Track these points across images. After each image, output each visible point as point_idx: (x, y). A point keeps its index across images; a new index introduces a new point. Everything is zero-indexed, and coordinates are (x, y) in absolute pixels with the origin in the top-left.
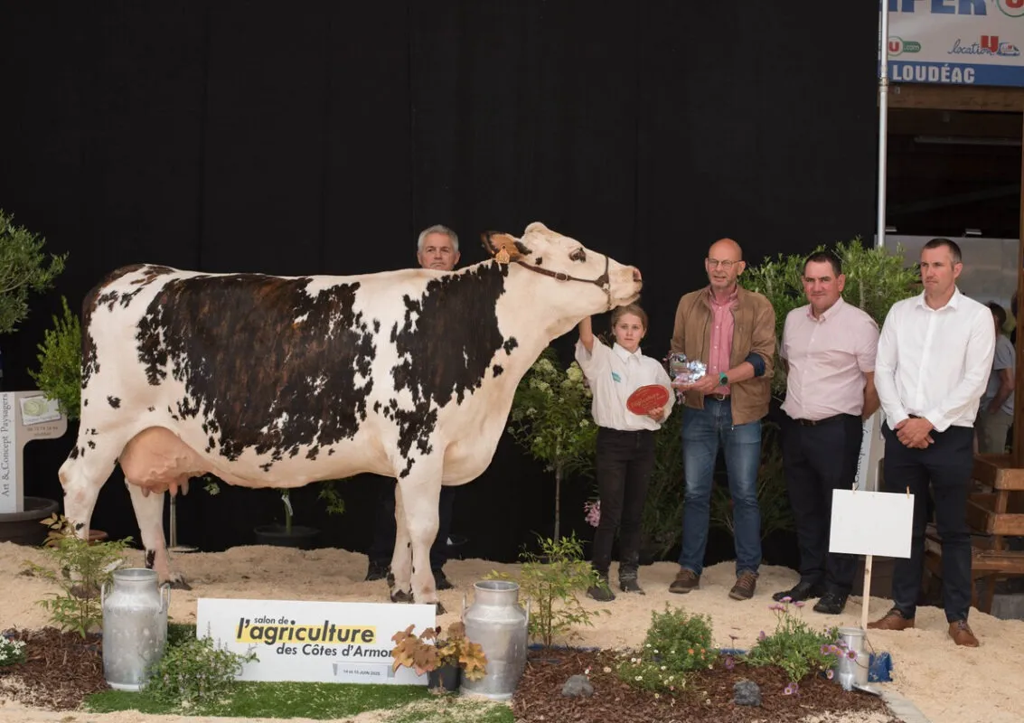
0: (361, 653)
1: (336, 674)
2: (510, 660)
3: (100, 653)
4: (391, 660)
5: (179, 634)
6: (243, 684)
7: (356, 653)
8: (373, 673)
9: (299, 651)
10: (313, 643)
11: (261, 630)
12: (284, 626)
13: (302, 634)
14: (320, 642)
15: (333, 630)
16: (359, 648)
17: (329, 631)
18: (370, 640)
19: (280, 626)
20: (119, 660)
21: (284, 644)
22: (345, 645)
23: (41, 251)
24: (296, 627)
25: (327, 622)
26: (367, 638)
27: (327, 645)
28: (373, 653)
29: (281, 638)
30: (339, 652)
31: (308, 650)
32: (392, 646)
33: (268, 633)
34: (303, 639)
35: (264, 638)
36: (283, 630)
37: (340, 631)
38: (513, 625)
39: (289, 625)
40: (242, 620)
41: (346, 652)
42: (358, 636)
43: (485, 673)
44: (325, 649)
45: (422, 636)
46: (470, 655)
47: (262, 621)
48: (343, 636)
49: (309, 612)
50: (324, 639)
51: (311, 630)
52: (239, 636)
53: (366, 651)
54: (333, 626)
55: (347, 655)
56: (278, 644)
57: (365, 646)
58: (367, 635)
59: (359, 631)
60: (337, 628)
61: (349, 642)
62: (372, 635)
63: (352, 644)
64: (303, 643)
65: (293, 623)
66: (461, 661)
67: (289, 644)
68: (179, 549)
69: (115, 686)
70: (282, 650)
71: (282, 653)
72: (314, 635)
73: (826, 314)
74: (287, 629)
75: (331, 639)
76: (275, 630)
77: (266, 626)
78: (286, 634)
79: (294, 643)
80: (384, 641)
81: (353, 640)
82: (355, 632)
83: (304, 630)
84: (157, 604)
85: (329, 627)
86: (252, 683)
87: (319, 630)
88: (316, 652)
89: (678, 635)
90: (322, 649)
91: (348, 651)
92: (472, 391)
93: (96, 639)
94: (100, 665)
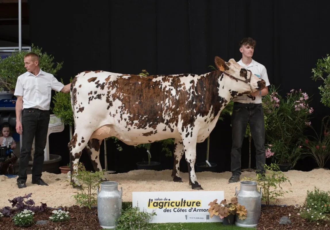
0: (196, 211)
1: (186, 219)
2: (256, 211)
4: (207, 213)
5: (126, 206)
7: (194, 210)
8: (201, 218)
9: (172, 210)
10: (177, 207)
11: (157, 203)
12: (166, 201)
13: (173, 204)
14: (180, 207)
15: (185, 202)
16: (195, 209)
17: (184, 202)
18: (199, 205)
19: (164, 201)
21: (166, 208)
22: (190, 208)
24: (171, 202)
25: (182, 199)
26: (198, 205)
27: (183, 208)
28: (200, 210)
29: (165, 206)
30: (187, 211)
31: (176, 210)
32: (208, 208)
33: (160, 204)
34: (173, 206)
35: (158, 206)
36: (166, 203)
37: (188, 203)
38: (256, 198)
39: (168, 201)
40: (150, 199)
41: (190, 211)
42: (195, 204)
43: (247, 217)
44: (182, 209)
45: (221, 203)
46: (240, 210)
47: (157, 200)
48: (189, 204)
50: (181, 206)
51: (176, 203)
52: (149, 206)
53: (198, 210)
54: (185, 201)
55: (191, 211)
56: (164, 208)
57: (197, 208)
58: (198, 204)
59: (195, 202)
60: (186, 201)
61: (191, 206)
62: (200, 203)
63: (192, 207)
64: (173, 208)
66: (237, 212)
67: (168, 208)
71: (166, 212)
72: (178, 204)
74: (167, 202)
75: (184, 206)
76: (163, 203)
77: (159, 201)
78: (167, 204)
79: (170, 208)
80: (204, 206)
81: (193, 206)
82: (193, 202)
83: (174, 202)
84: (117, 195)
85: (183, 201)
87: (179, 202)
88: (179, 211)
90: (181, 210)
91: (191, 210)
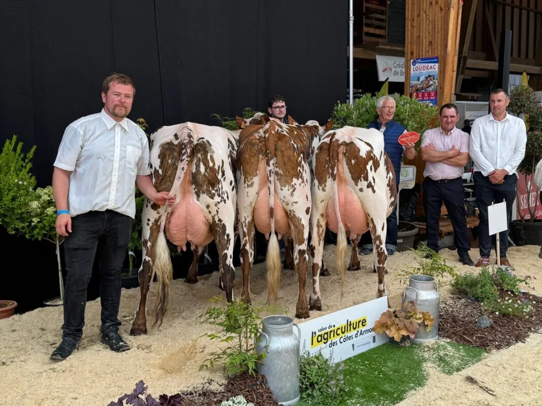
0: (362, 334)
1: (354, 350)
4: (373, 333)
7: (360, 334)
8: (367, 344)
9: (338, 342)
10: (343, 335)
11: (321, 336)
12: (331, 329)
13: (338, 332)
16: (361, 331)
17: (349, 325)
19: (329, 331)
21: (332, 341)
22: (355, 332)
24: (336, 329)
25: (348, 320)
26: (364, 324)
27: (349, 334)
28: (367, 331)
29: (330, 338)
30: (354, 337)
31: (342, 340)
33: (323, 337)
34: (339, 335)
35: (323, 341)
36: (331, 332)
37: (353, 323)
39: (333, 328)
40: (313, 332)
41: (356, 336)
42: (360, 324)
46: (426, 319)
47: (321, 330)
48: (355, 326)
49: (340, 317)
50: (347, 332)
51: (342, 328)
52: (312, 344)
53: (364, 332)
54: (350, 322)
56: (329, 342)
57: (364, 329)
59: (360, 321)
60: (352, 323)
61: (357, 329)
62: (365, 321)
64: (339, 337)
65: (334, 326)
67: (334, 340)
71: (331, 346)
72: (343, 330)
75: (350, 330)
76: (327, 333)
77: (323, 332)
78: (332, 334)
79: (336, 339)
80: (371, 324)
81: (359, 327)
83: (339, 328)
85: (349, 323)
87: (345, 326)
88: (345, 340)
90: (347, 337)
91: (357, 334)
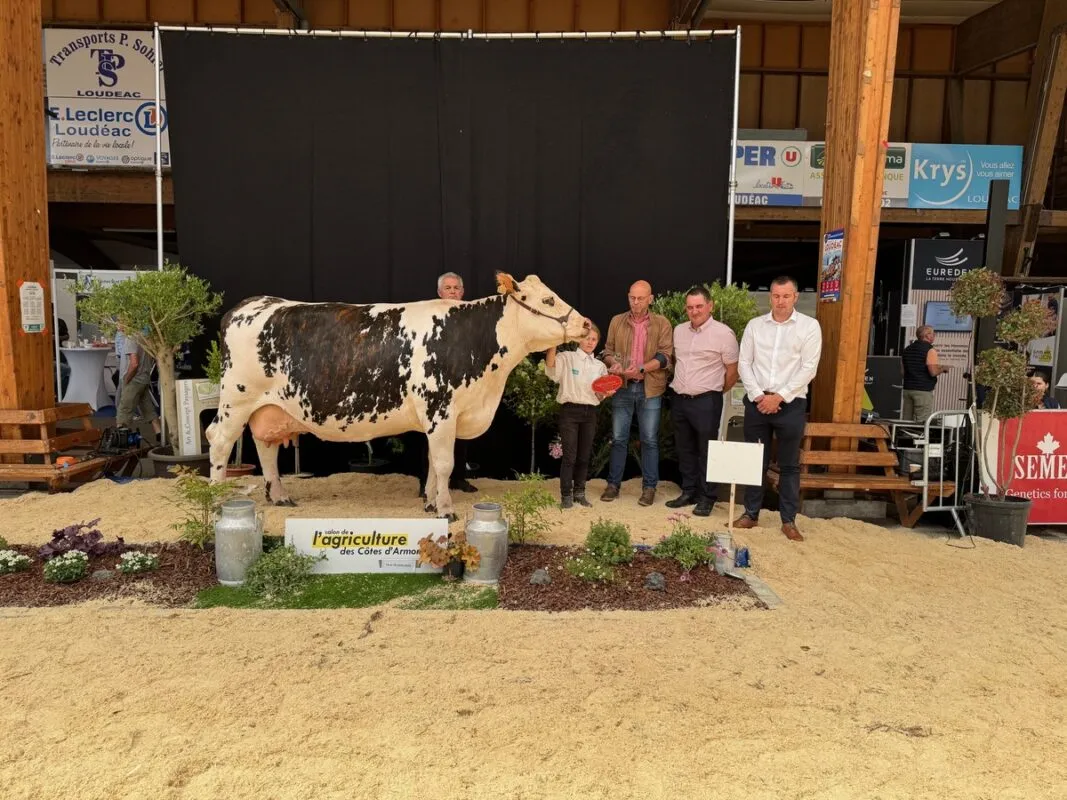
0: (398, 552)
1: (381, 567)
2: (496, 557)
3: (214, 559)
4: (417, 556)
5: (270, 543)
6: (315, 576)
7: (395, 552)
8: (406, 565)
9: (356, 552)
10: (365, 547)
11: (330, 538)
12: (345, 535)
13: (358, 541)
14: (370, 546)
15: (379, 537)
16: (397, 549)
17: (377, 538)
18: (404, 543)
19: (342, 536)
20: (226, 565)
21: (345, 548)
22: (387, 547)
23: (207, 291)
24: (353, 537)
25: (375, 533)
26: (402, 542)
27: (375, 547)
28: (406, 551)
29: (343, 544)
30: (383, 552)
31: (362, 551)
32: (417, 548)
33: (334, 541)
34: (358, 544)
35: (332, 544)
36: (345, 538)
37: (384, 538)
38: (497, 533)
39: (349, 535)
40: (317, 532)
41: (387, 552)
42: (396, 541)
43: (479, 566)
44: (373, 550)
45: (438, 541)
46: (469, 554)
47: (330, 533)
48: (386, 541)
49: (363, 525)
50: (373, 543)
51: (364, 538)
52: (314, 543)
53: (401, 551)
54: (379, 534)
55: (389, 553)
56: (341, 548)
57: (400, 547)
58: (402, 540)
59: (397, 538)
60: (382, 536)
61: (390, 545)
62: (405, 540)
63: (392, 546)
64: (358, 547)
65: (352, 533)
66: (463, 558)
67: (349, 548)
68: (301, 475)
69: (223, 582)
70: (345, 552)
71: (344, 554)
72: (366, 541)
73: (702, 327)
74: (347, 537)
75: (378, 543)
76: (339, 538)
77: (333, 536)
78: (347, 541)
79: (352, 547)
80: (412, 544)
81: (393, 543)
82: (394, 538)
83: (360, 538)
84: (252, 525)
85: (377, 535)
86: (323, 576)
87: (369, 538)
88: (367, 552)
89: (608, 539)
90: (371, 550)
91: (389, 551)
92: (476, 379)
93: (210, 548)
94: (214, 570)
